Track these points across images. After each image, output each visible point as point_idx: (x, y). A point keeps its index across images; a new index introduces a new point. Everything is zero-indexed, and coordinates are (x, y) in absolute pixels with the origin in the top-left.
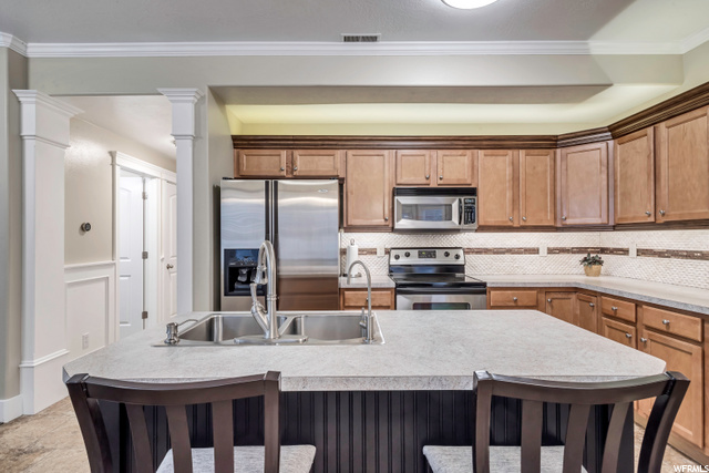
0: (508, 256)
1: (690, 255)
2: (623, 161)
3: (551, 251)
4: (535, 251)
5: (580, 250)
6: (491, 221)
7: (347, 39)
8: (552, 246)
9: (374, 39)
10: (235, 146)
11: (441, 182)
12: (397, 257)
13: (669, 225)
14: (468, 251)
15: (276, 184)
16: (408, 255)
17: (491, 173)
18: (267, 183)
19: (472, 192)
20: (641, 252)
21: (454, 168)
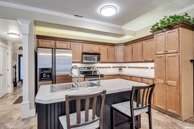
0: (105, 69)
1: (137, 68)
2: (127, 50)
3: (113, 67)
4: (110, 67)
5: (118, 67)
6: (103, 61)
7: (75, 15)
8: (113, 66)
9: (82, 17)
10: (37, 38)
11: (93, 52)
12: (82, 69)
13: (134, 62)
14: (98, 68)
15: (55, 50)
16: (85, 69)
17: (103, 50)
18: (52, 50)
19: (100, 54)
20: (129, 67)
21: (95, 49)
